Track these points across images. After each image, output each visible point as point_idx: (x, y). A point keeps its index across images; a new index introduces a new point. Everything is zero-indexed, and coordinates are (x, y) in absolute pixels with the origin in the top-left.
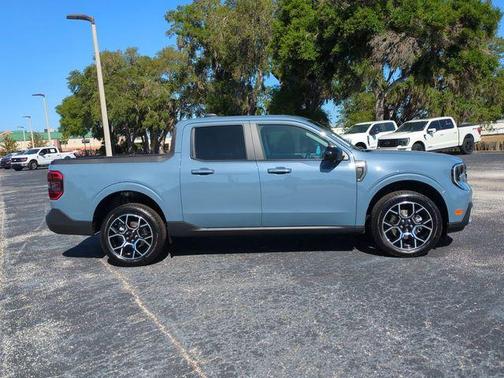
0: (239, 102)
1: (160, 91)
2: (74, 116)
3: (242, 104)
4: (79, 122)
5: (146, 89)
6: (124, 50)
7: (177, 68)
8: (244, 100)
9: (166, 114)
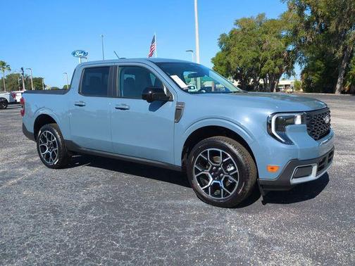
0: (333, 50)
1: (277, 45)
2: (221, 65)
3: (335, 52)
4: (223, 68)
5: (267, 44)
6: (255, 16)
7: (291, 26)
8: (338, 48)
9: (280, 62)
